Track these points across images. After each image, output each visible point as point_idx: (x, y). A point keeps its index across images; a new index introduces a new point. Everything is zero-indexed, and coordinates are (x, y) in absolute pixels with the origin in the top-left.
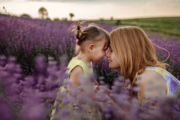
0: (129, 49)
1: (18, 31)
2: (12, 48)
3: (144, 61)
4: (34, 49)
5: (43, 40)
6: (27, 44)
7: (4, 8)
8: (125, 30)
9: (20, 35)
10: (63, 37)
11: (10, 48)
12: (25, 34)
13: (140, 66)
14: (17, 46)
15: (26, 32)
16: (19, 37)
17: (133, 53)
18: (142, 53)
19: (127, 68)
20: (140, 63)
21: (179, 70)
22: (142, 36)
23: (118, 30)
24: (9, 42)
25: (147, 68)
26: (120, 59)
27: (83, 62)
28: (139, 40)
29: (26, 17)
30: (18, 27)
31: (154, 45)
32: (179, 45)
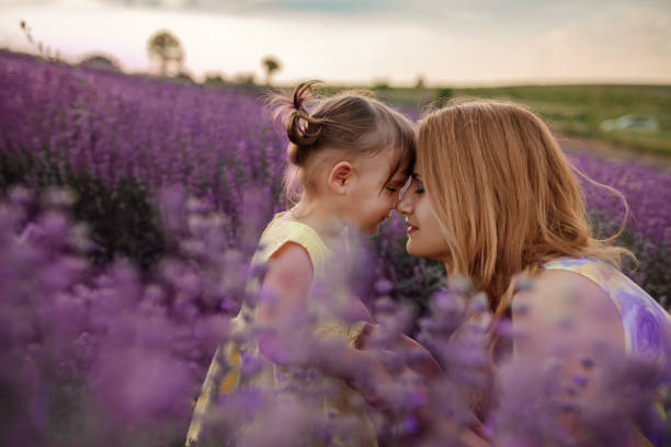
0: (487, 188)
1: (73, 112)
2: (50, 175)
3: (541, 234)
4: (131, 180)
5: (164, 148)
6: (103, 161)
7: (23, 25)
8: (473, 115)
9: (78, 129)
10: (239, 139)
11: (40, 174)
12: (97, 124)
13: (524, 252)
14: (68, 167)
15: (101, 118)
16: (76, 137)
17: (499, 202)
18: (533, 204)
19: (477, 260)
20: (526, 242)
21: (667, 277)
22: (539, 143)
23: (448, 113)
24: (38, 150)
25: (550, 263)
26: (450, 223)
27: (313, 231)
28: (525, 156)
29: (100, 67)
30: (74, 99)
31: (579, 176)
32: (667, 184)
